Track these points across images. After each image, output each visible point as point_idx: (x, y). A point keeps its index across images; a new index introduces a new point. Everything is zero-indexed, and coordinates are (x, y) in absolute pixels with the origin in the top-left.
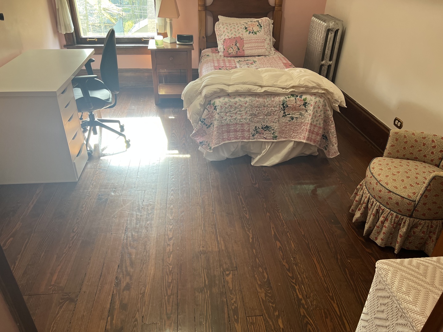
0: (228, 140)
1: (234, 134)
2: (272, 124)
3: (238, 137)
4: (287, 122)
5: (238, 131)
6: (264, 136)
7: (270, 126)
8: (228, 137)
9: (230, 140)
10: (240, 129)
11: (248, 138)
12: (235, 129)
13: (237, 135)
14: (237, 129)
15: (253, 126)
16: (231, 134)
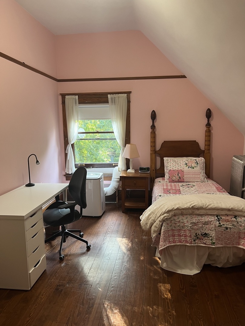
0: (174, 243)
1: (179, 238)
2: (209, 232)
3: (182, 241)
4: (223, 231)
5: (182, 236)
6: (204, 242)
7: (208, 233)
8: (174, 240)
9: (175, 243)
10: (183, 234)
11: (190, 242)
12: (179, 234)
13: (181, 239)
14: (181, 233)
15: (194, 232)
16: (176, 238)
